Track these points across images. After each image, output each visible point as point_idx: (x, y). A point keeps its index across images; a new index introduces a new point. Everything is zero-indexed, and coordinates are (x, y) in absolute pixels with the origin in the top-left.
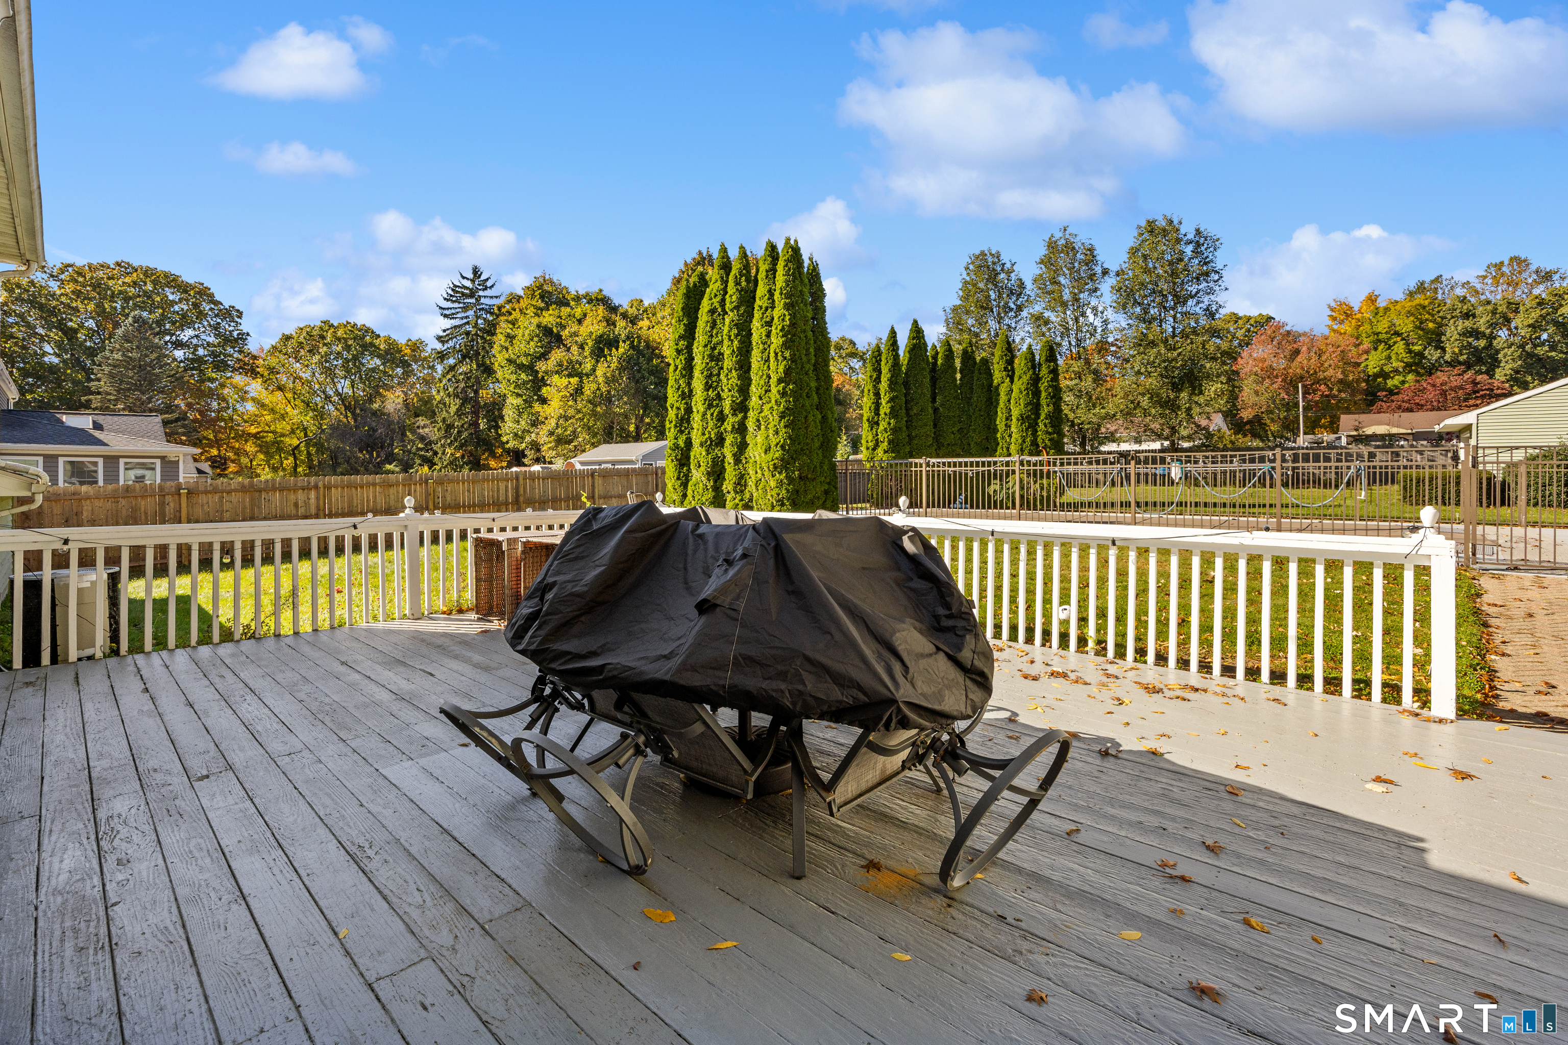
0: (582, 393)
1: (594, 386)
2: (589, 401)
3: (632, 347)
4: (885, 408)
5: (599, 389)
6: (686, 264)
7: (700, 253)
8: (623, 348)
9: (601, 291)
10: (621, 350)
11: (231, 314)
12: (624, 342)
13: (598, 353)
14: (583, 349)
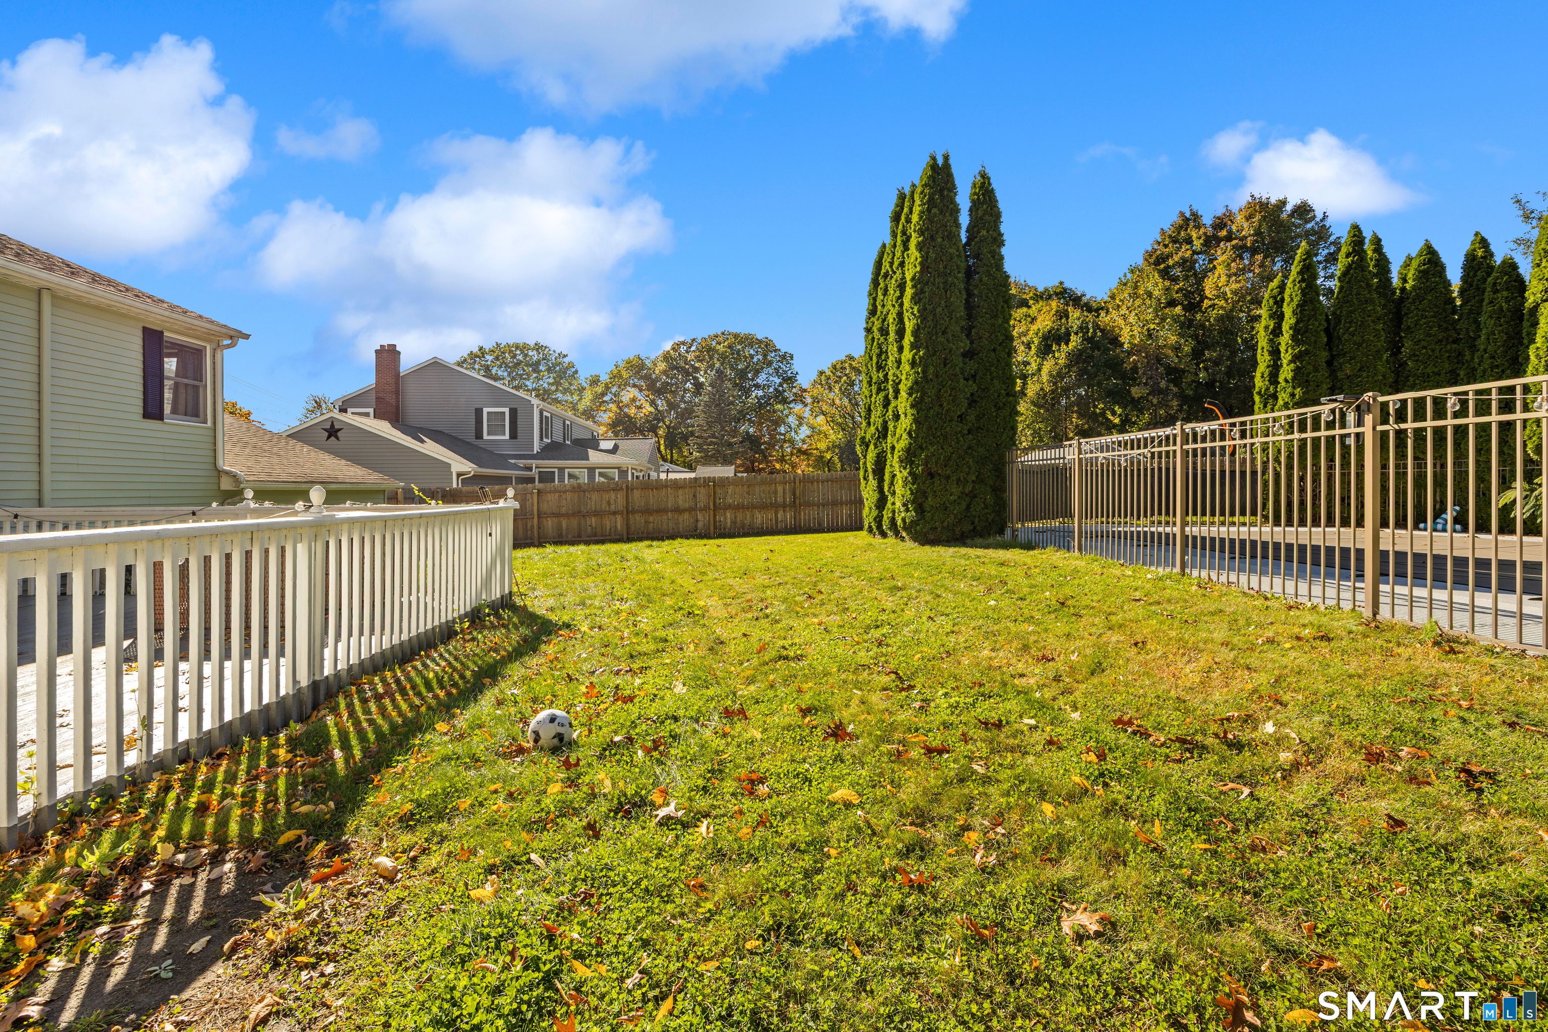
0: (1025, 395)
1: (1037, 387)
2: (1033, 403)
3: (1086, 339)
4: (1286, 372)
5: (1042, 389)
6: (1163, 232)
7: (1182, 214)
8: (1075, 341)
9: (1061, 283)
10: (1072, 345)
11: (786, 358)
12: (1076, 334)
13: (1045, 350)
14: (1030, 348)
